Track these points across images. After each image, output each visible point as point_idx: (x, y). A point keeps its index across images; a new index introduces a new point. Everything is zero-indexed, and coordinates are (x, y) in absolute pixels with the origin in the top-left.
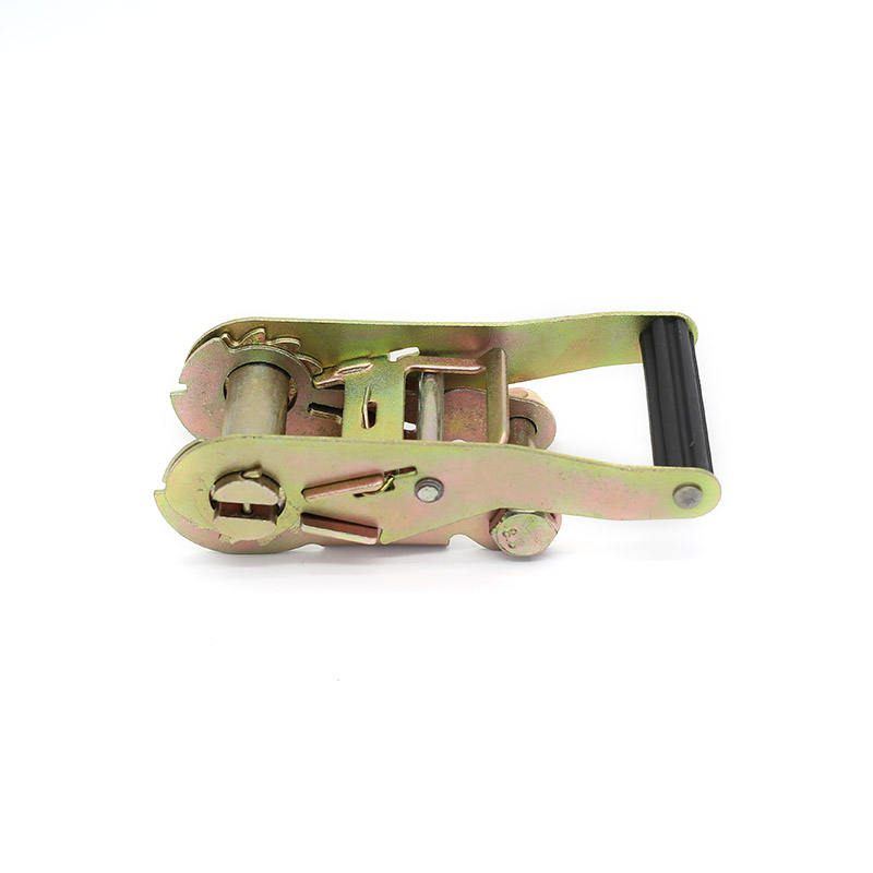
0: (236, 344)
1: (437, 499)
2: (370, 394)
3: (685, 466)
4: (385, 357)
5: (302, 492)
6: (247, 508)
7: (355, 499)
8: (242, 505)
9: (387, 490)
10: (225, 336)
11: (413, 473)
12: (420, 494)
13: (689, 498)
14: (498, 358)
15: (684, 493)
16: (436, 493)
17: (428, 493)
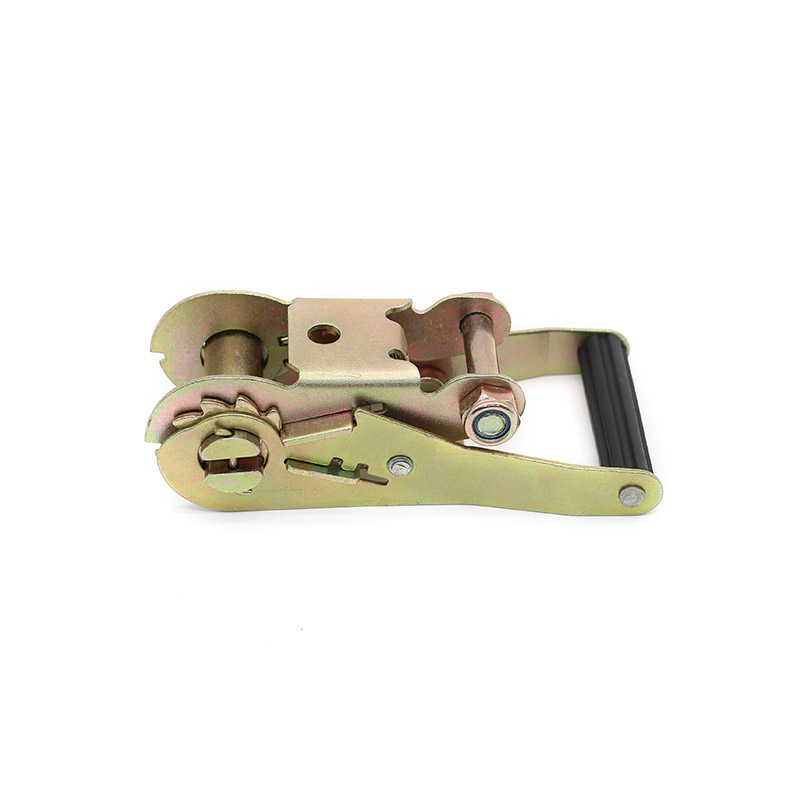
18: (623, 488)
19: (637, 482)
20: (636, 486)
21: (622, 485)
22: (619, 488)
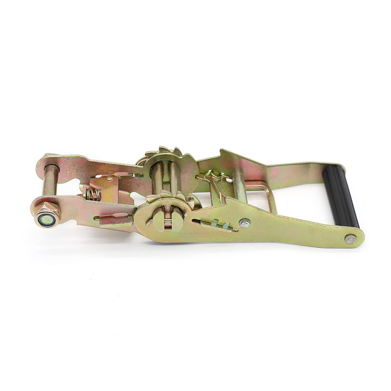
18: (347, 236)
19: (353, 233)
20: (353, 235)
21: (346, 234)
22: (345, 236)
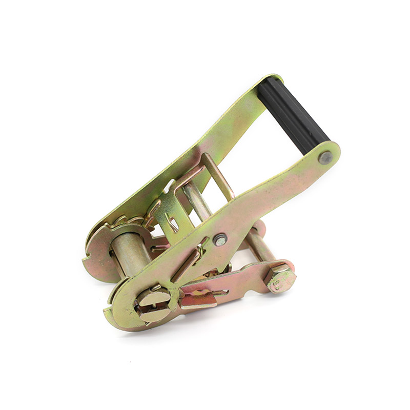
0: (112, 227)
1: (226, 241)
2: (168, 216)
3: (314, 147)
4: (163, 193)
5: (171, 281)
6: (154, 305)
7: (194, 267)
8: (152, 305)
9: (204, 253)
10: (106, 224)
11: (208, 239)
12: (217, 244)
13: (327, 158)
14: (206, 158)
15: (323, 158)
16: (224, 239)
17: (221, 241)
